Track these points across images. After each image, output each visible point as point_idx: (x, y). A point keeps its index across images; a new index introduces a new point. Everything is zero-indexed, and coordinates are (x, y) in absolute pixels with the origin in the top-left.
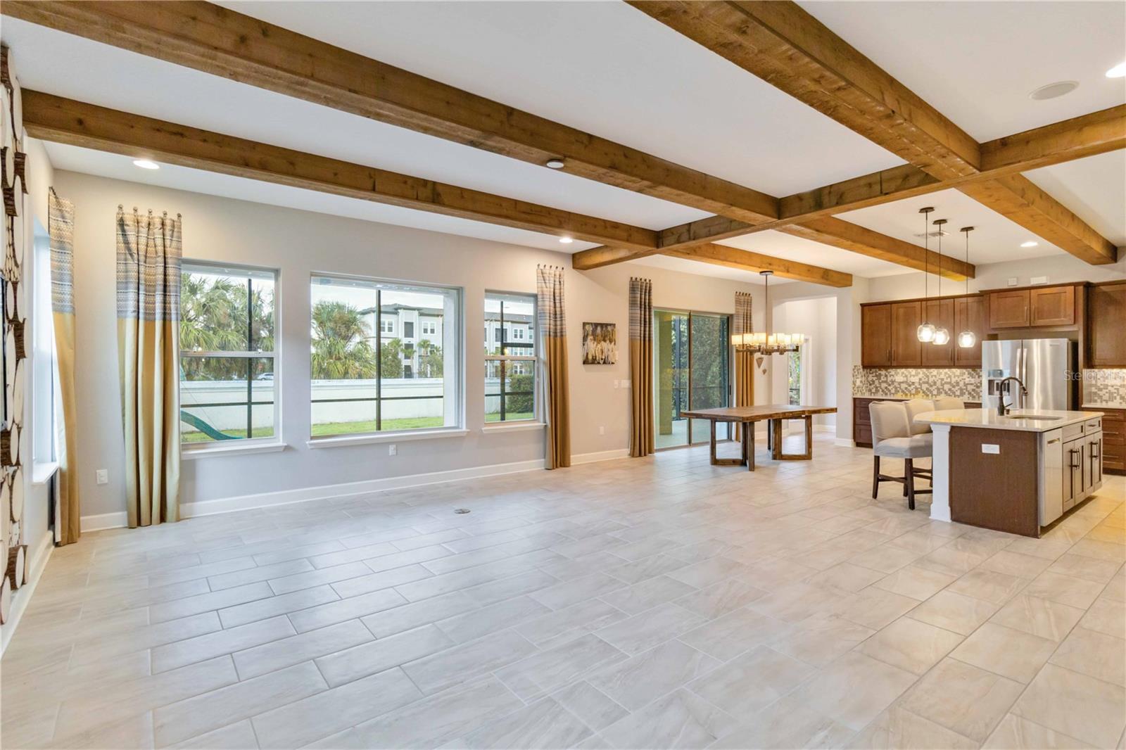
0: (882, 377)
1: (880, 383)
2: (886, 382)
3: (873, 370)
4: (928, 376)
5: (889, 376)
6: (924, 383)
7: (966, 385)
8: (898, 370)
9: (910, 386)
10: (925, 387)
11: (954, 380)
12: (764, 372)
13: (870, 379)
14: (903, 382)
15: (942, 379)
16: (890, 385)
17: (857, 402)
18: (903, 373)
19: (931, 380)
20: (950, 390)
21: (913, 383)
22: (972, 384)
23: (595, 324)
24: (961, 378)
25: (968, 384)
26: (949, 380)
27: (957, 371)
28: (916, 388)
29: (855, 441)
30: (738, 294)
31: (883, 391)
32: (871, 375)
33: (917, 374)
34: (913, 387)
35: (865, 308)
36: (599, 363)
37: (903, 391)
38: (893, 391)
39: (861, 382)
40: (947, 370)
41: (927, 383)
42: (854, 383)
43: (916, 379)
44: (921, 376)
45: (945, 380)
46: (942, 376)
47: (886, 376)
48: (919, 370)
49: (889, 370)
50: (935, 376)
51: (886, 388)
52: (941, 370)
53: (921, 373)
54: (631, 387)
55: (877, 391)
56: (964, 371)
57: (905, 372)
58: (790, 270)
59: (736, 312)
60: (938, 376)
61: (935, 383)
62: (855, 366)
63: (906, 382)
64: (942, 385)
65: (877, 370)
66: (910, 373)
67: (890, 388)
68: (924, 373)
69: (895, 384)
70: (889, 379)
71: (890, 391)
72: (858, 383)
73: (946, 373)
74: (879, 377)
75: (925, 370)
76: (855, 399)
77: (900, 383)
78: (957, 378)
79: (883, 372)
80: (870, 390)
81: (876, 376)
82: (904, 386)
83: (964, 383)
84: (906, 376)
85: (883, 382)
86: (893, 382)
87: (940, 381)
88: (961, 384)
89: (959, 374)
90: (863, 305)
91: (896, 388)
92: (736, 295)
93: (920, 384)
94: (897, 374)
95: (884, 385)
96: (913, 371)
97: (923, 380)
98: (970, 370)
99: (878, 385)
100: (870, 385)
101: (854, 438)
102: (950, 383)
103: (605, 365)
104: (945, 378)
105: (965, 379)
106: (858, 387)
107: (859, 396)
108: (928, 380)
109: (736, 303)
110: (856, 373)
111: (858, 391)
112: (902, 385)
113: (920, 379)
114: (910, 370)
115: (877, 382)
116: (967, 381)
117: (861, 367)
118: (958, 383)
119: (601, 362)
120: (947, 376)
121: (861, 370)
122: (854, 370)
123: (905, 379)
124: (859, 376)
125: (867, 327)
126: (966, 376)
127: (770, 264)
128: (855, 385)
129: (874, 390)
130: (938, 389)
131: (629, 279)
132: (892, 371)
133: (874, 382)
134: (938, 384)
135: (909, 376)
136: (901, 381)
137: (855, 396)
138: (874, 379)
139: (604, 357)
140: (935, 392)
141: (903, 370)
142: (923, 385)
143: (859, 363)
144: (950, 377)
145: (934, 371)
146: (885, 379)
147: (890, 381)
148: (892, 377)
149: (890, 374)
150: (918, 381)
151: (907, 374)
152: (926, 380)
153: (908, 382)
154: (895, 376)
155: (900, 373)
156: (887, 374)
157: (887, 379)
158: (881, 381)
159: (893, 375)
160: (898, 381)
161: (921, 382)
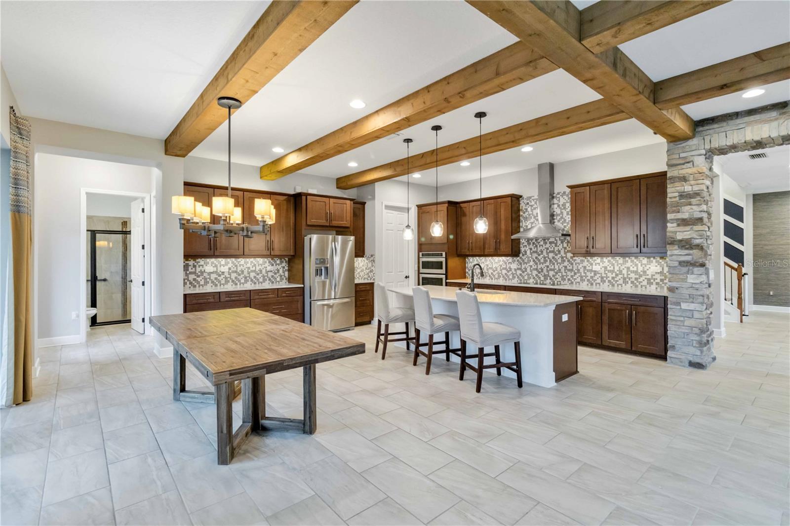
0: (190, 268)
2: (194, 273)
4: (236, 266)
5: (197, 266)
6: (234, 272)
7: (267, 272)
8: (208, 260)
9: (220, 276)
10: (234, 276)
11: (258, 268)
14: (212, 273)
15: (249, 268)
16: (198, 276)
17: (187, 299)
18: (212, 263)
19: (239, 269)
20: (255, 277)
21: (223, 273)
22: (271, 271)
24: (263, 266)
25: (268, 271)
26: (254, 269)
27: (261, 260)
28: (226, 278)
33: (226, 264)
34: (222, 276)
37: (213, 282)
38: (202, 283)
40: (252, 259)
41: (236, 272)
43: (225, 269)
44: (230, 265)
45: (251, 269)
46: (249, 265)
47: (194, 266)
48: (229, 260)
49: (197, 261)
50: (243, 265)
51: (194, 279)
52: (247, 260)
53: (230, 262)
56: (266, 260)
57: (215, 262)
61: (243, 272)
63: (216, 272)
64: (249, 273)
66: (220, 262)
67: (199, 279)
68: (233, 262)
69: (205, 275)
70: (198, 270)
71: (198, 282)
73: (252, 262)
75: (234, 259)
76: (185, 295)
77: (210, 274)
78: (260, 267)
82: (213, 276)
83: (266, 270)
84: (216, 266)
85: (191, 273)
86: (202, 272)
87: (246, 269)
88: (264, 271)
89: (262, 263)
91: (205, 279)
93: (230, 274)
94: (207, 264)
96: (223, 261)
97: (232, 269)
98: (270, 259)
102: (254, 271)
104: (251, 266)
105: (266, 267)
112: (212, 275)
113: (230, 269)
114: (220, 259)
116: (269, 268)
118: (261, 271)
120: (253, 264)
123: (215, 269)
126: (267, 264)
130: (246, 278)
132: (201, 261)
134: (246, 273)
135: (219, 265)
136: (212, 271)
140: (243, 281)
141: (213, 260)
142: (232, 274)
144: (255, 265)
145: (242, 261)
146: (193, 270)
147: (199, 272)
148: (201, 267)
149: (199, 264)
150: (228, 270)
151: (217, 263)
152: (235, 269)
153: (219, 272)
154: (204, 266)
155: (210, 263)
156: (195, 264)
157: (196, 270)
158: (188, 272)
159: (202, 265)
160: (208, 271)
161: (230, 271)
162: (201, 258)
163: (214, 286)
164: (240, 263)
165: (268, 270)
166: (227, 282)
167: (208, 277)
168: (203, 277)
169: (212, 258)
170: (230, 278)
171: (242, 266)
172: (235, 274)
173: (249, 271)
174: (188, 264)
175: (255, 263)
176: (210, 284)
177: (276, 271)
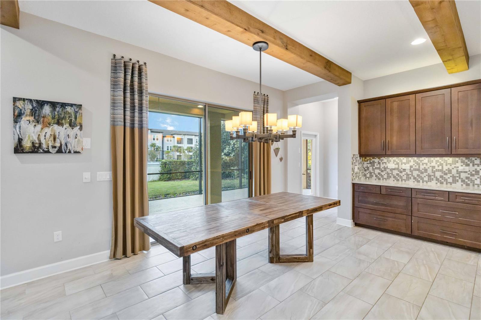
0: (376, 164)
1: (373, 169)
2: (379, 168)
3: (368, 158)
4: (418, 164)
5: (381, 163)
6: (416, 170)
7: (459, 173)
8: (390, 158)
10: (415, 173)
11: (445, 168)
12: (281, 159)
13: (365, 165)
14: (394, 169)
15: (433, 167)
16: (382, 171)
17: (356, 187)
18: (394, 161)
19: (422, 167)
20: (441, 177)
21: (404, 170)
22: (466, 172)
23: (38, 102)
24: (453, 166)
25: (461, 172)
26: (440, 168)
27: (450, 160)
28: (407, 175)
29: (353, 221)
30: (256, 93)
31: (376, 176)
32: (366, 163)
33: (408, 162)
34: (404, 173)
35: (362, 104)
36: (48, 152)
38: (385, 177)
39: (359, 168)
40: (438, 159)
41: (418, 170)
42: (353, 170)
43: (407, 167)
44: (412, 163)
45: (437, 168)
46: (433, 164)
47: (379, 163)
48: (410, 159)
49: (381, 159)
51: (379, 173)
52: (432, 159)
53: (412, 161)
54: (112, 179)
55: (371, 176)
56: (457, 159)
57: (397, 160)
58: (289, 47)
59: (254, 109)
60: (428, 164)
61: (426, 170)
62: (354, 155)
63: (398, 169)
64: (434, 172)
65: (371, 158)
66: (401, 161)
67: (382, 174)
68: (415, 161)
69: (388, 170)
70: (382, 166)
71: (382, 176)
72: (356, 170)
73: (437, 161)
74: (373, 164)
75: (415, 158)
76: (354, 185)
77: (392, 170)
78: (449, 166)
79: (376, 160)
80: (365, 175)
81: (370, 163)
82: (395, 172)
83: (457, 170)
84: (398, 164)
85: (376, 168)
86: (385, 168)
87: (431, 168)
88: (454, 172)
89: (451, 162)
90: (360, 102)
91: (388, 174)
92: (254, 94)
93: (411, 171)
94: (389, 162)
95: (377, 171)
96: (404, 160)
97: (414, 167)
98: (464, 159)
99: (372, 171)
100: (365, 170)
101: (354, 218)
102: (441, 171)
103: (60, 156)
104: (436, 166)
105: (458, 167)
106: (356, 174)
107: (357, 181)
108: (419, 167)
109: (254, 101)
110: (355, 161)
111: (356, 177)
113: (411, 167)
114: (402, 158)
115: (371, 168)
116: (461, 169)
117: (358, 155)
118: (450, 171)
119: (54, 151)
120: (439, 164)
121: (359, 158)
122: (353, 158)
123: (397, 166)
124: (357, 164)
125: (363, 121)
126: (459, 164)
127: (263, 32)
128: (354, 171)
129: (368, 175)
130: (429, 176)
131: (112, 57)
132: (385, 160)
133: (368, 168)
134: (430, 171)
135: (400, 163)
136: (394, 168)
137: (354, 182)
138: (369, 165)
139: (58, 145)
140: (426, 179)
141: (395, 158)
143: (357, 152)
144: (441, 165)
145: (425, 160)
146: (378, 166)
147: (383, 168)
148: (384, 164)
149: (383, 161)
150: (409, 168)
151: (398, 161)
152: (417, 167)
153: (400, 168)
154: (387, 163)
155: (392, 161)
156: (380, 161)
157: (380, 166)
158: (374, 168)
159: (385, 163)
160: (391, 168)
161: (412, 169)
162: (384, 157)
163: (395, 180)
164: (423, 162)
165: (459, 171)
166: (408, 178)
167: (391, 172)
168: (386, 172)
169: (394, 157)
170: (412, 175)
171: (425, 165)
172: (418, 172)
173: (434, 170)
174: (374, 161)
175: (442, 162)
176: (392, 179)
177: (474, 173)
